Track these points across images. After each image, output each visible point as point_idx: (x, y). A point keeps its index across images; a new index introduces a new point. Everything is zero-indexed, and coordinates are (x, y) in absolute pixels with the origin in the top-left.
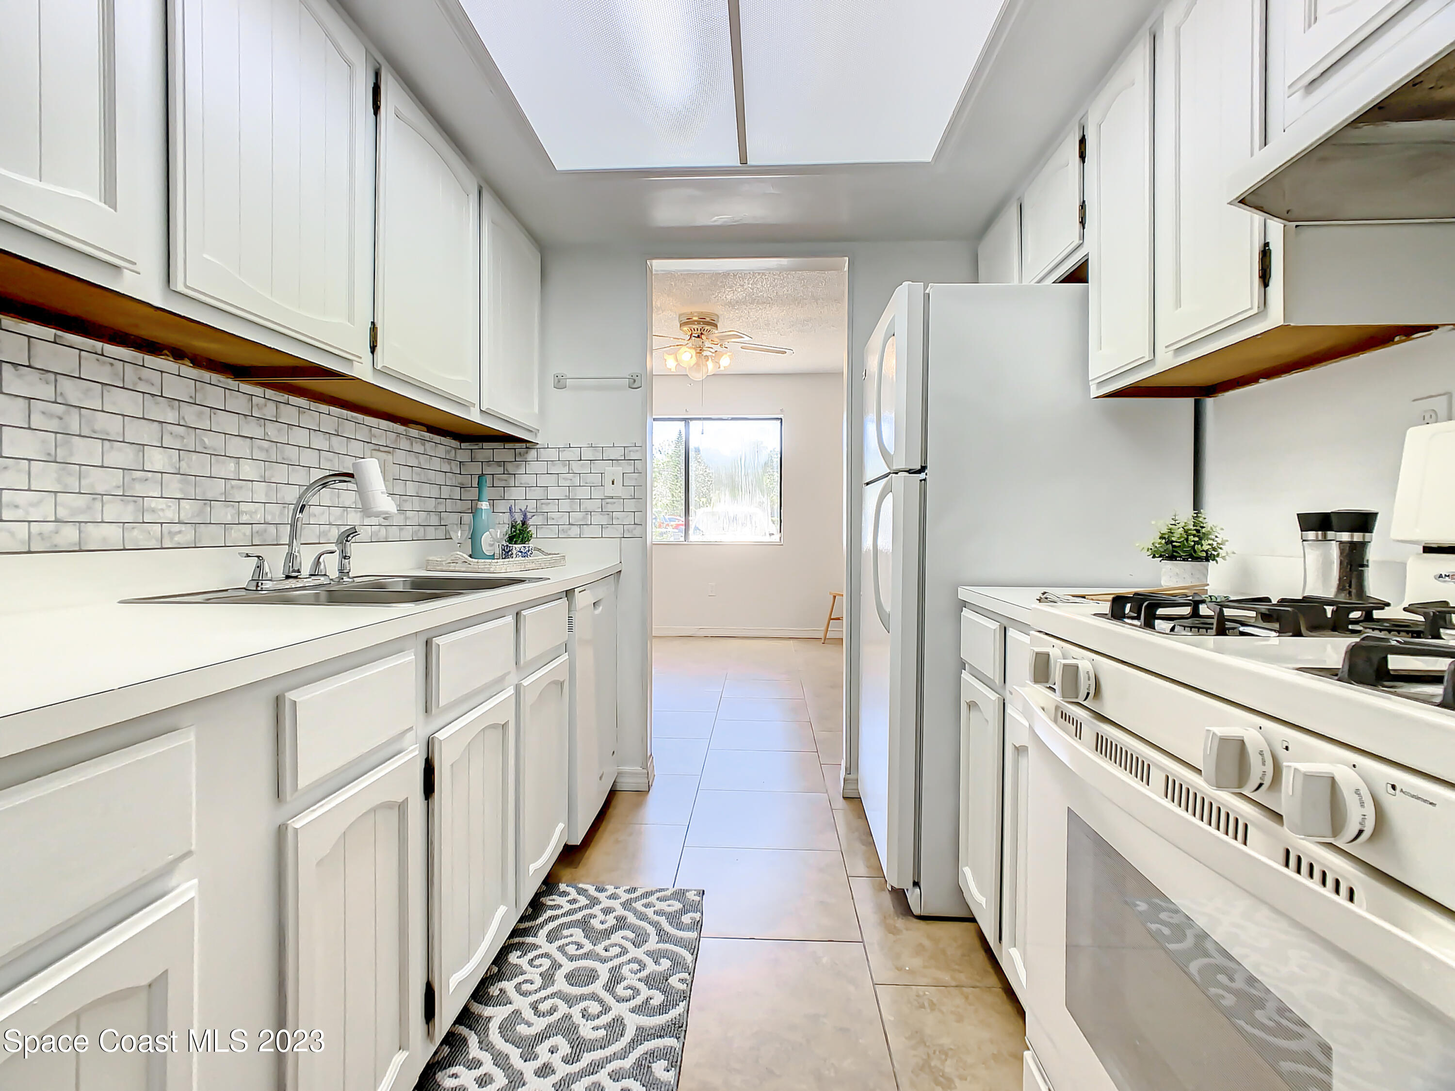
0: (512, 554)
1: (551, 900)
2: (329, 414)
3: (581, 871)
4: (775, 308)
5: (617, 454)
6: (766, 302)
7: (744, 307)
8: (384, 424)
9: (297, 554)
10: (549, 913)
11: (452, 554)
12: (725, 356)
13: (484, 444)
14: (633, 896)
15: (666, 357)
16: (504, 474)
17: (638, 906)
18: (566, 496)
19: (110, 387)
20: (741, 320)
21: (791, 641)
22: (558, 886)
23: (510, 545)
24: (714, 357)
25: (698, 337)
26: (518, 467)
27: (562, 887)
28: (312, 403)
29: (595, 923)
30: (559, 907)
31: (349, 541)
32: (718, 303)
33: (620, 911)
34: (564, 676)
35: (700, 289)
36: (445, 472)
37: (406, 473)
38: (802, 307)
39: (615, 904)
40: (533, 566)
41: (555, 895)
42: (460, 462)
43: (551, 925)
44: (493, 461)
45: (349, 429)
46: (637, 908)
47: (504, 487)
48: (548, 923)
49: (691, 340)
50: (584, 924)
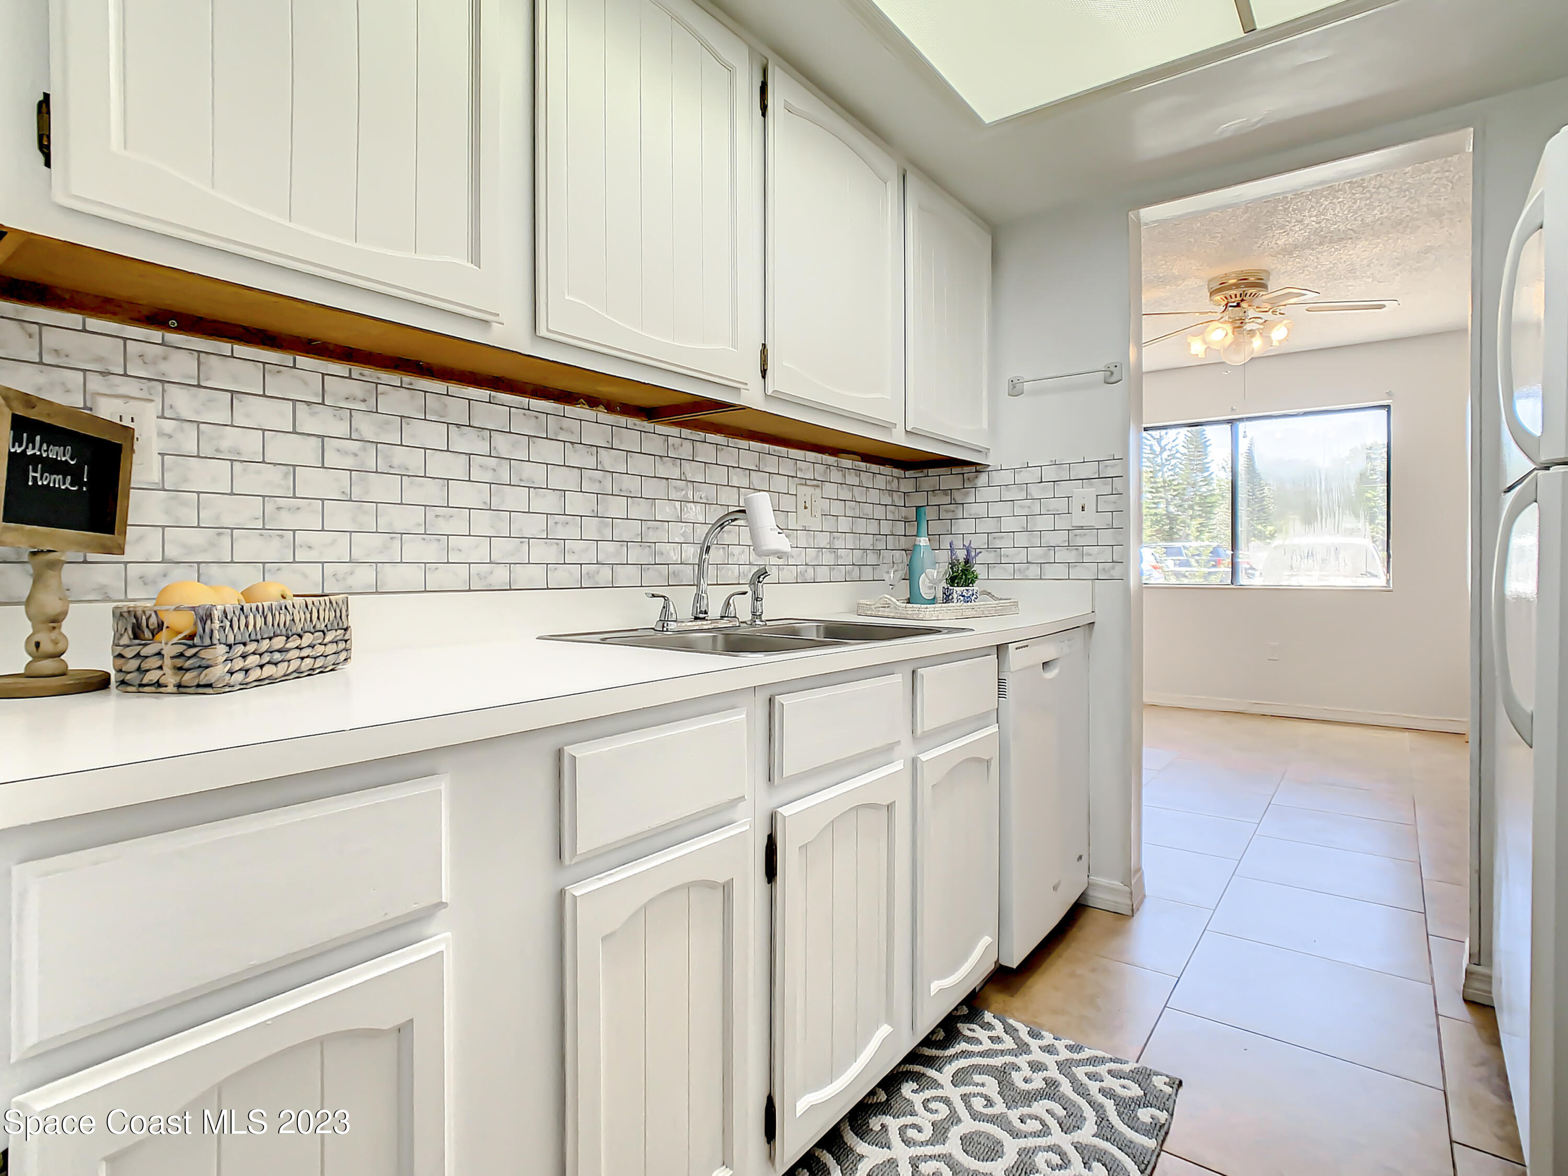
0: (953, 598)
1: (970, 1030)
2: (749, 450)
3: (1016, 1002)
4: (1361, 244)
5: (1089, 470)
6: (1342, 238)
7: (1308, 251)
8: (811, 456)
9: (704, 595)
10: (963, 1046)
11: (880, 597)
12: (1280, 325)
13: (930, 470)
14: (1076, 1056)
15: (1190, 339)
16: (951, 504)
17: (1080, 1072)
18: (1023, 528)
19: (538, 439)
20: (1306, 273)
21: (1407, 734)
22: (983, 1014)
23: (950, 588)
24: (1261, 329)
25: (1238, 305)
26: (966, 494)
27: (988, 1016)
28: (730, 439)
29: (1017, 1078)
30: (978, 1042)
31: (761, 582)
32: (1265, 254)
33: (1053, 1072)
34: (993, 753)
35: (1233, 239)
36: (886, 505)
37: (837, 508)
38: (1411, 233)
39: (1049, 1060)
40: (972, 613)
41: (976, 1024)
42: (905, 493)
43: (963, 1063)
44: (939, 490)
45: (771, 464)
46: (1078, 1075)
47: (951, 519)
48: (959, 1058)
49: (1225, 313)
50: (1002, 1075)
